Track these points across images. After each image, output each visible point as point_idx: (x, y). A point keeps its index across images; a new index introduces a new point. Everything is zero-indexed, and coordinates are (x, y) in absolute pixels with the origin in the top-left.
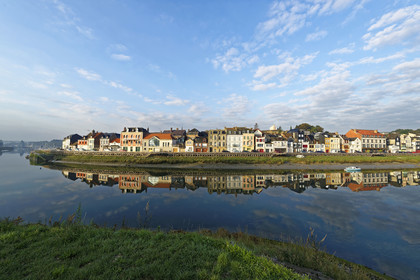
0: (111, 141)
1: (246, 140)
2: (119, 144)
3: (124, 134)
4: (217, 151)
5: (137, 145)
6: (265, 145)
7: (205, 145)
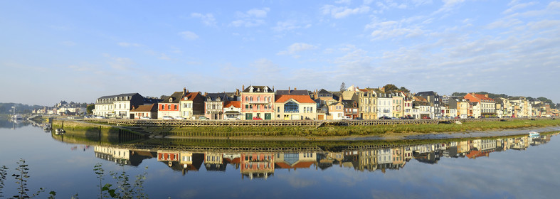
0: (225, 105)
1: (396, 105)
2: (239, 110)
3: (246, 94)
4: (368, 118)
5: (267, 111)
6: (412, 110)
7: (355, 110)
